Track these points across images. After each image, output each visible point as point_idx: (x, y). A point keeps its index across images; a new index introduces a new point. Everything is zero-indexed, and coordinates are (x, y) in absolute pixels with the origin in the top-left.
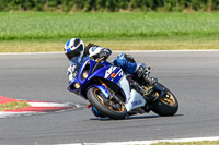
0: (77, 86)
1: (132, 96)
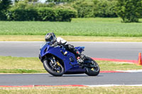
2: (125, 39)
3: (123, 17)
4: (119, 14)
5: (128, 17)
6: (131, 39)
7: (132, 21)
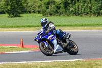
0: (37, 40)
1: (57, 47)
2: (11, 29)
3: (9, 14)
4: (6, 11)
5: (13, 14)
6: (16, 29)
7: (16, 16)
